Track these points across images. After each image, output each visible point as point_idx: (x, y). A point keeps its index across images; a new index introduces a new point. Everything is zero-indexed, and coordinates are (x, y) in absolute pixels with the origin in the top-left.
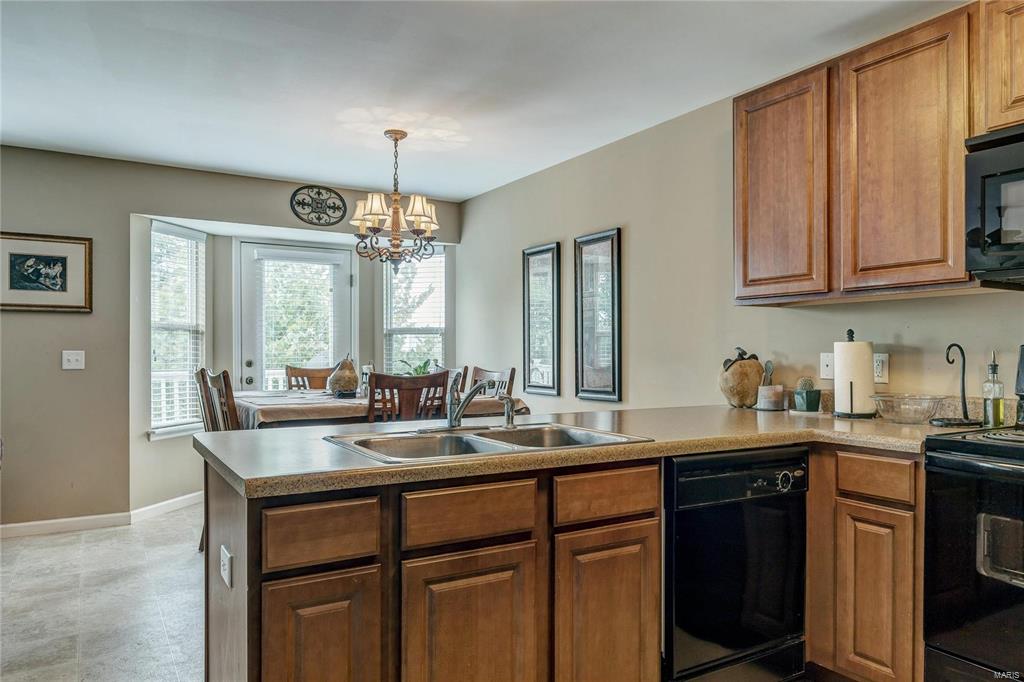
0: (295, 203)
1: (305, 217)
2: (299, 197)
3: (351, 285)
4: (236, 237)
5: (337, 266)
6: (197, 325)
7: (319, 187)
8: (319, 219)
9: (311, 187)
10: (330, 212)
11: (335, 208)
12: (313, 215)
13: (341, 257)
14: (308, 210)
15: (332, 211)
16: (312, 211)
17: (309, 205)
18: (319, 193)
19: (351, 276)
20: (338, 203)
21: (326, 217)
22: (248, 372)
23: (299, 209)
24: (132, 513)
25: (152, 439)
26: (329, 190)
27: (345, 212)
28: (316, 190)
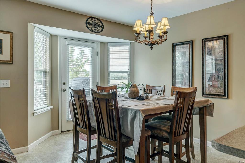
0: (87, 24)
1: (90, 29)
2: (89, 21)
3: (97, 55)
4: (59, 36)
5: (93, 48)
6: (46, 69)
7: (95, 18)
8: (95, 30)
9: (92, 18)
10: (98, 28)
11: (100, 26)
12: (93, 28)
13: (95, 45)
14: (91, 26)
15: (99, 27)
16: (93, 27)
17: (92, 25)
18: (95, 20)
19: (97, 52)
20: (101, 24)
21: (97, 30)
22: (64, 87)
23: (88, 26)
24: (29, 146)
25: (35, 115)
26: (98, 19)
27: (103, 28)
28: (94, 19)
